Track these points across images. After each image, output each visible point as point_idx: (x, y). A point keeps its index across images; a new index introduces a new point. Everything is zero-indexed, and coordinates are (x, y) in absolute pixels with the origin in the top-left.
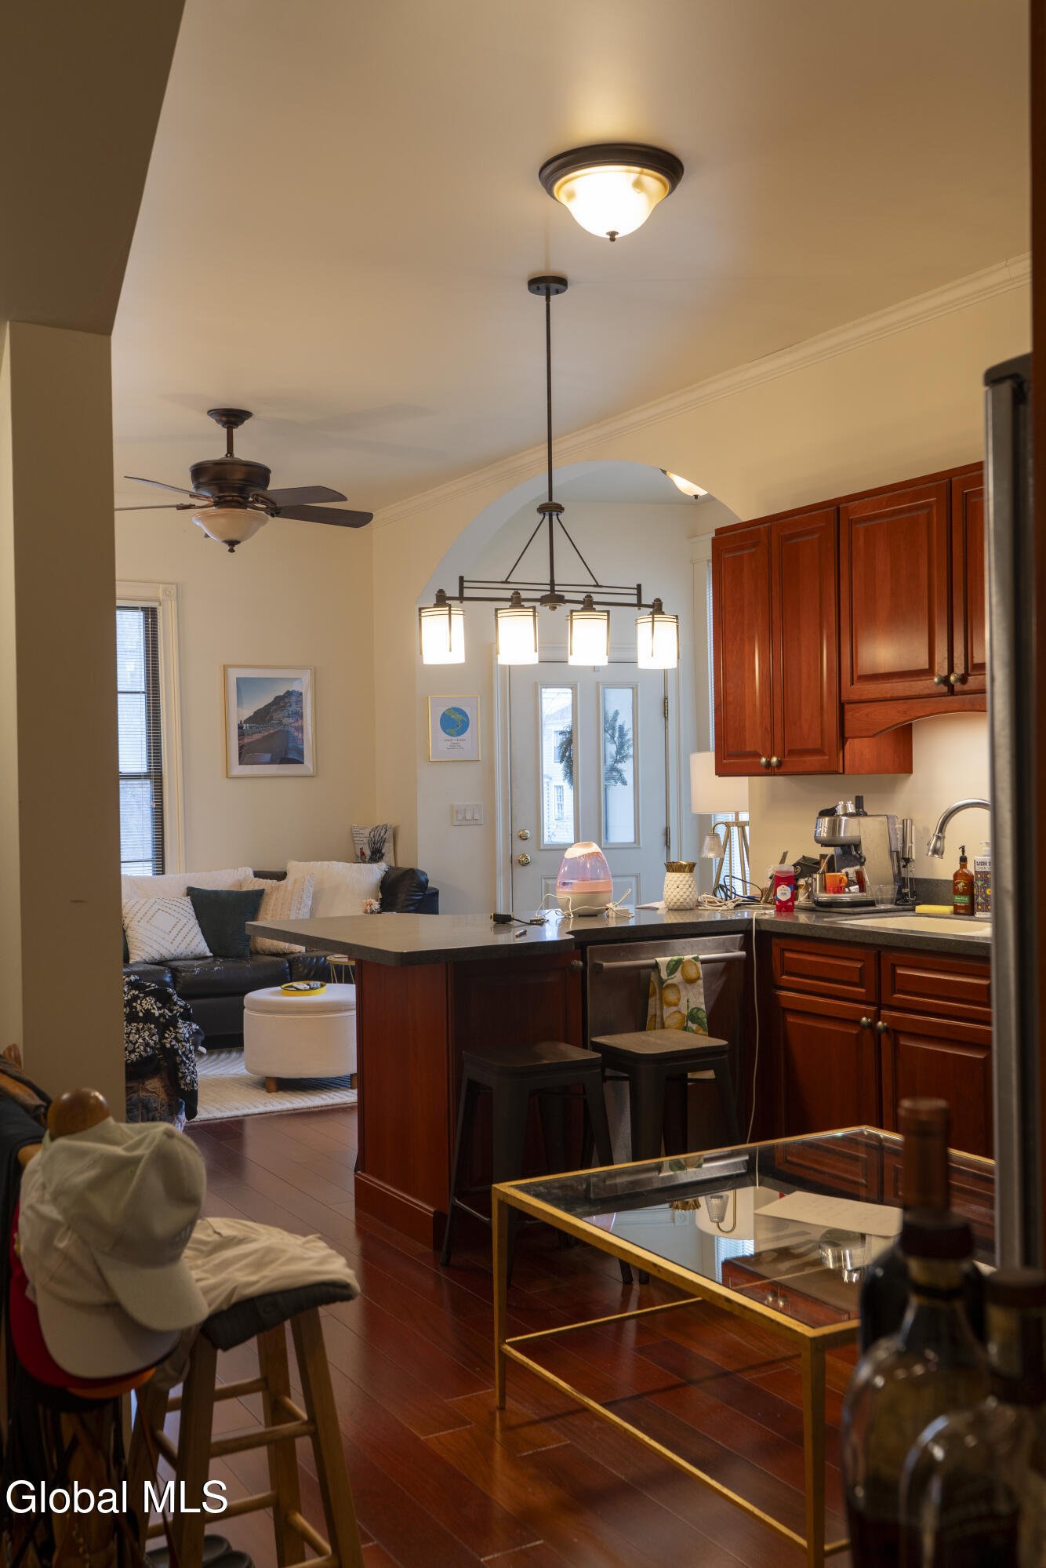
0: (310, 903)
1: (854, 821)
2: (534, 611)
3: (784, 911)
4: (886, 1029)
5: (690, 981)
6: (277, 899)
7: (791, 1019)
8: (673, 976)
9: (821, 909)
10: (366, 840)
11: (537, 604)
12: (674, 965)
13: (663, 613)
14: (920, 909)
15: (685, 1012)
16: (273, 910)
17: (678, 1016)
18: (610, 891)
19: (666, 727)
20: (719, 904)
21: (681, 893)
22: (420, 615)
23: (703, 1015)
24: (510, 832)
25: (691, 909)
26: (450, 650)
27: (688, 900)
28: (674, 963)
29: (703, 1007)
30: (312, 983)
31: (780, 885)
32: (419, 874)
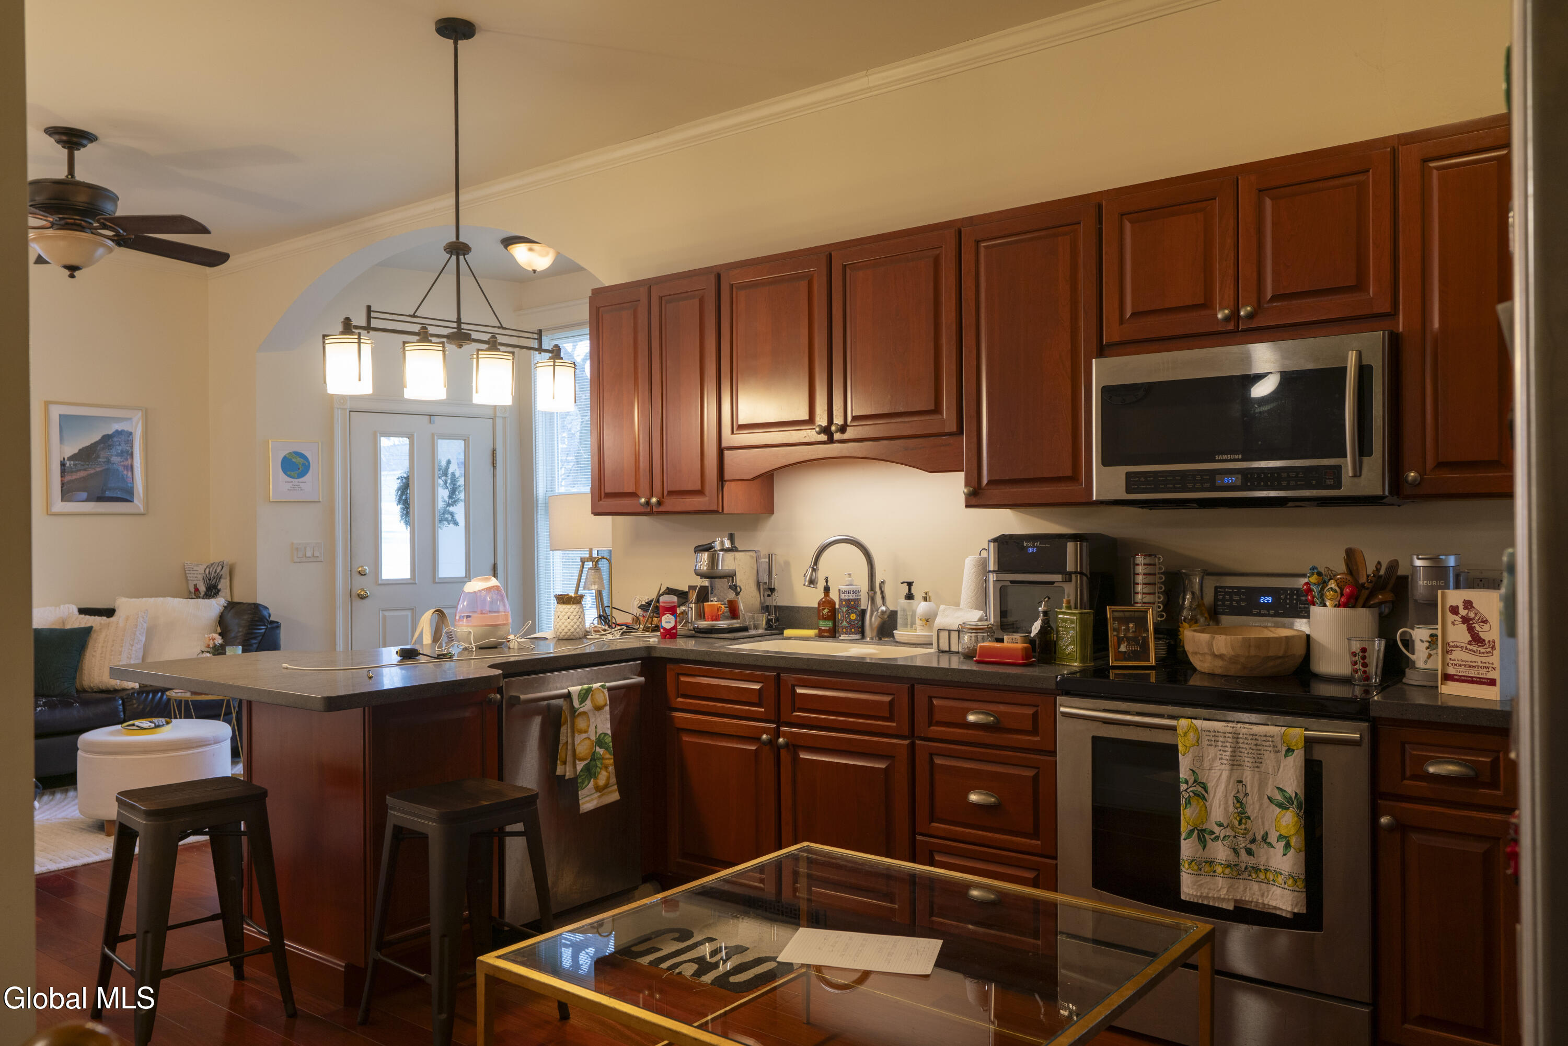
0: (144, 639)
1: (730, 555)
2: (444, 347)
3: (669, 638)
4: (787, 745)
5: (598, 708)
6: (107, 636)
7: (686, 738)
8: (583, 704)
9: (701, 635)
10: (200, 577)
11: (445, 340)
12: (585, 694)
13: (562, 359)
14: (788, 632)
15: (594, 738)
16: (103, 647)
17: (587, 742)
18: (507, 624)
19: (494, 475)
20: (603, 633)
21: (572, 623)
22: (324, 342)
23: (609, 740)
24: (349, 569)
25: (580, 639)
26: (360, 380)
27: (578, 630)
28: (584, 691)
29: (609, 732)
30: (155, 720)
31: (666, 614)
32: (261, 609)
